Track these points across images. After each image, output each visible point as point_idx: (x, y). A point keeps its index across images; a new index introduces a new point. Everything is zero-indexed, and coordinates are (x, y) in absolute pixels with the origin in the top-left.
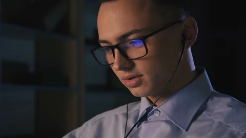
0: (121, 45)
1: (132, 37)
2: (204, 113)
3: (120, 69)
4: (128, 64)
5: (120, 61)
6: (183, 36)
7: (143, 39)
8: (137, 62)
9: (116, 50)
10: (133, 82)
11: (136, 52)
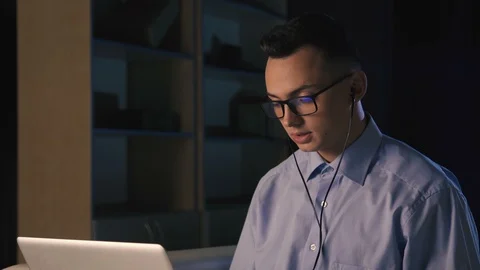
0: (291, 101)
1: (302, 94)
2: (377, 164)
3: (290, 125)
4: (297, 120)
5: (290, 117)
6: (352, 89)
7: (313, 98)
8: (306, 119)
9: (286, 106)
10: (303, 138)
11: (306, 108)
